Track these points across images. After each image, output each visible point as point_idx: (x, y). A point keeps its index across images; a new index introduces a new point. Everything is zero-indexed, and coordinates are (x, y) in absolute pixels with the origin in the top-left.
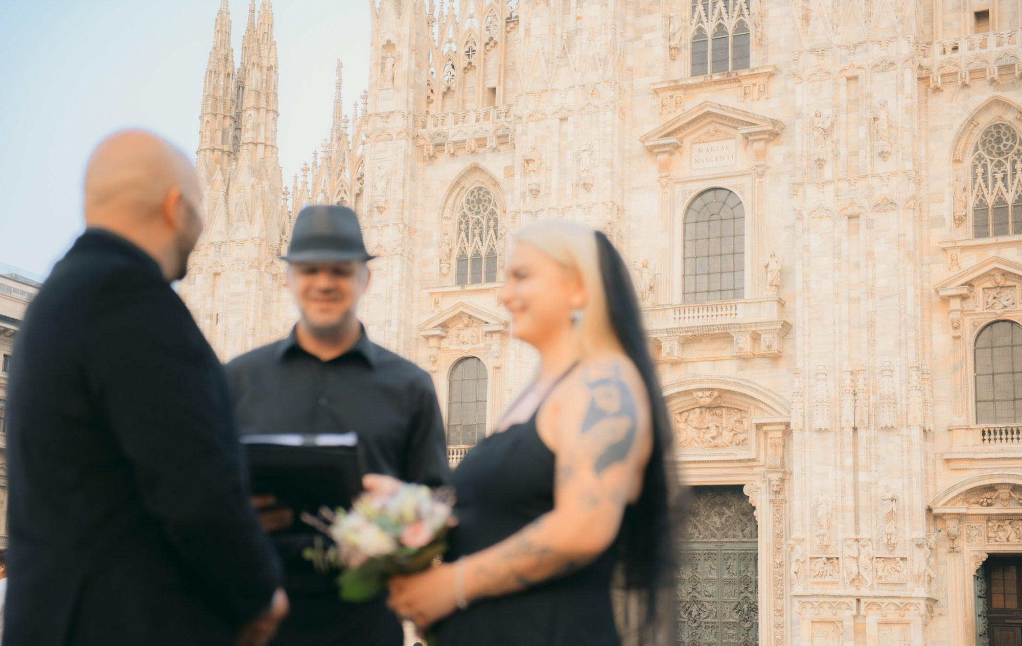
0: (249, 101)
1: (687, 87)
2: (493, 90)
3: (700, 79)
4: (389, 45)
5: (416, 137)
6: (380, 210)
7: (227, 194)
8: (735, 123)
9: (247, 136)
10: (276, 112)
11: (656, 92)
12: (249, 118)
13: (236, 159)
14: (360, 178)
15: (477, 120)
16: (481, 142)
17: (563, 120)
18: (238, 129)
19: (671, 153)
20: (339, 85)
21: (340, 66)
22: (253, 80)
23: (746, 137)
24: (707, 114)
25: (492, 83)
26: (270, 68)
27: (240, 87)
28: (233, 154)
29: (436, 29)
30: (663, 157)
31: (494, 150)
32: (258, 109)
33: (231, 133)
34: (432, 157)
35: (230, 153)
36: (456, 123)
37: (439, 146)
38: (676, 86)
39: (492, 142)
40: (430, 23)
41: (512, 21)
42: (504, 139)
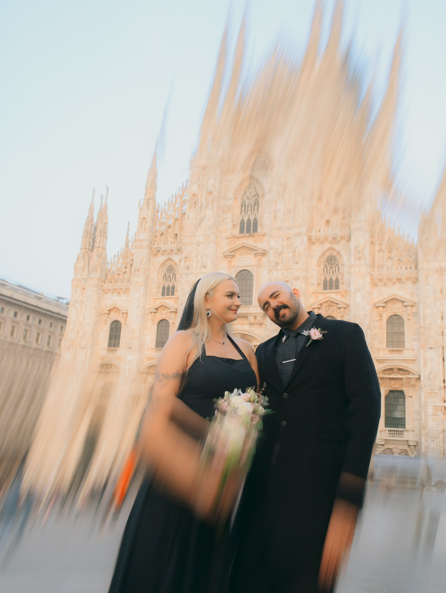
0: (98, 234)
1: (238, 237)
2: (177, 234)
3: (242, 235)
4: (144, 218)
5: (151, 248)
6: (138, 270)
7: (89, 263)
8: (253, 250)
9: (97, 245)
10: (107, 238)
11: (228, 238)
12: (98, 239)
13: (93, 252)
14: (132, 260)
15: (171, 244)
16: (172, 251)
17: (198, 245)
18: (94, 242)
19: (232, 258)
20: (128, 230)
21: (129, 224)
22: (100, 227)
23: (255, 254)
24: (243, 246)
25: (176, 232)
26: (105, 224)
27: (96, 229)
28: (92, 250)
29: (159, 214)
30: (229, 259)
31: (176, 253)
32: (101, 236)
33: (92, 243)
34: (156, 255)
35: (91, 250)
36: (164, 244)
37: (158, 251)
38: (234, 237)
39: (175, 251)
40: (158, 212)
41: (184, 214)
42: (179, 250)
